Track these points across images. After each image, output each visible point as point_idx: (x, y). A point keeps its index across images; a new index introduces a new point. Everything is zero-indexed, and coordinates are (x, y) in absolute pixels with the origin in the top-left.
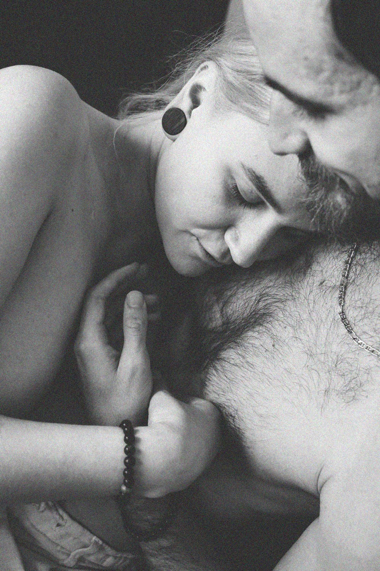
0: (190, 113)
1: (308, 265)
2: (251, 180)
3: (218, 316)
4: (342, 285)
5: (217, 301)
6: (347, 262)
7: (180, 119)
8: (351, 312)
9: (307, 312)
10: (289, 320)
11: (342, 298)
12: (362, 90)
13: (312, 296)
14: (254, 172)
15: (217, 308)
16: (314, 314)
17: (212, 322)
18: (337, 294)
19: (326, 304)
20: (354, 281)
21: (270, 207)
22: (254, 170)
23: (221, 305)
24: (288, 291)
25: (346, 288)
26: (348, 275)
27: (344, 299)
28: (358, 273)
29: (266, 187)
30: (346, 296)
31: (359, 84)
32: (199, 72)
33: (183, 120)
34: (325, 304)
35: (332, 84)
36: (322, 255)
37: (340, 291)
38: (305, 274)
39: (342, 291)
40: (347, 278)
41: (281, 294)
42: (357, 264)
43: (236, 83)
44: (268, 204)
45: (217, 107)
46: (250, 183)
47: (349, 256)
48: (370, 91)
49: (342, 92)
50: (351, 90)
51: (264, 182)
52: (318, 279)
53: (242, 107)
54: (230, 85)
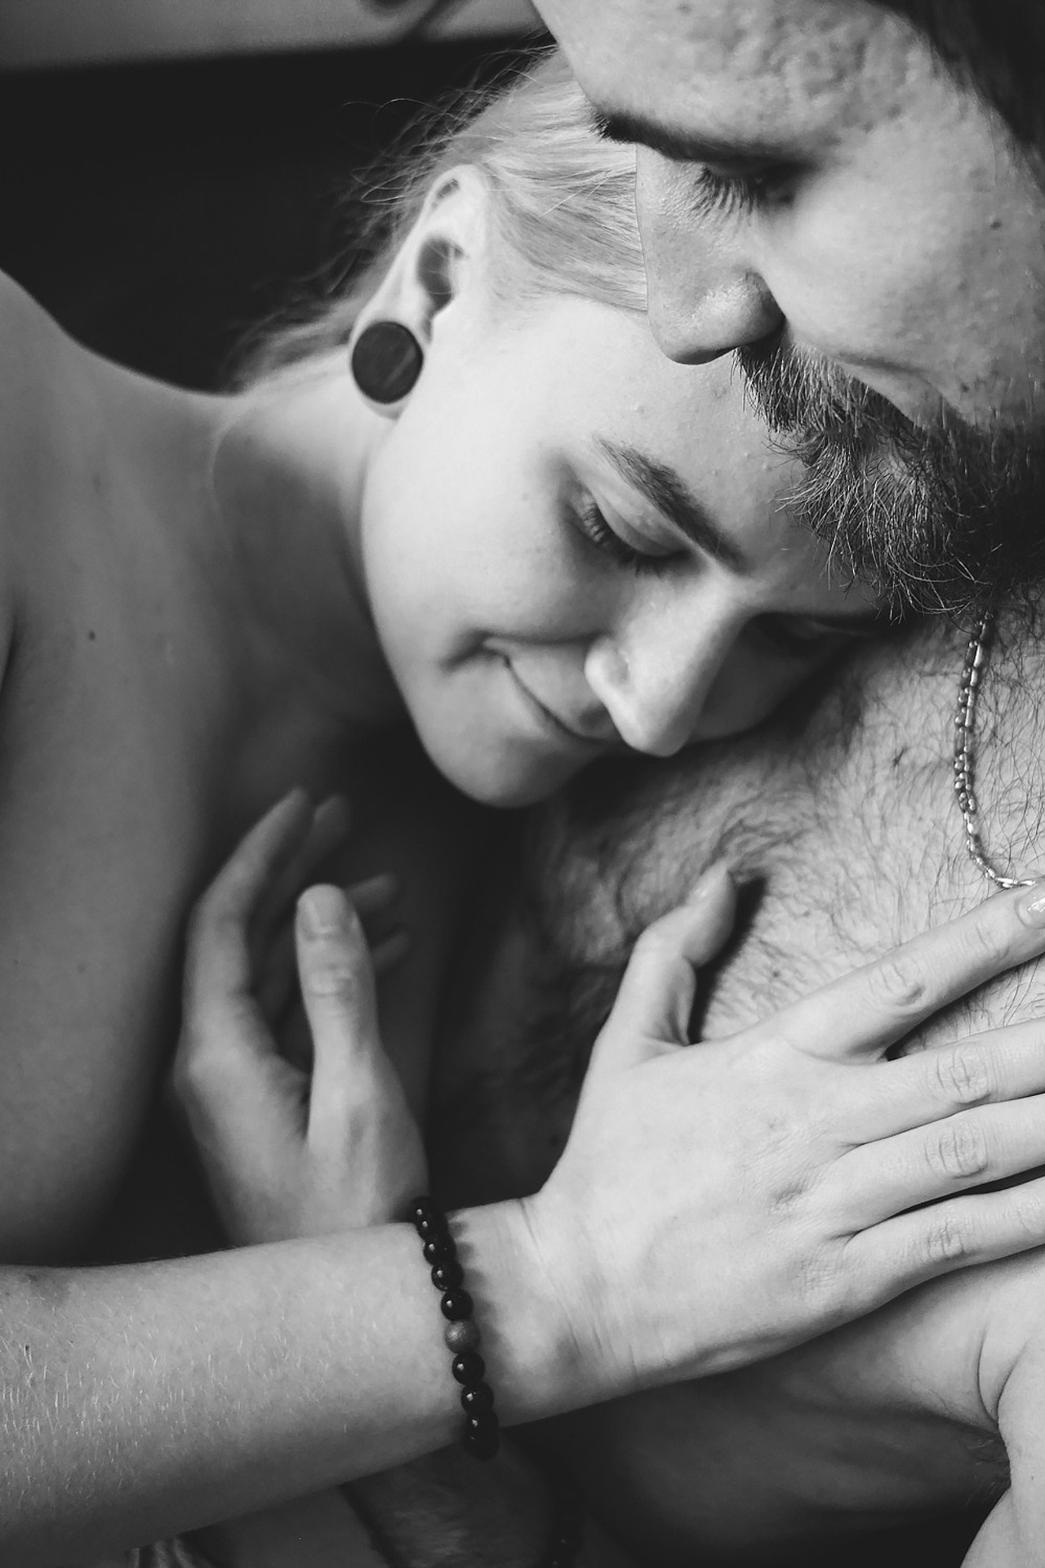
0: (427, 326)
1: (853, 717)
2: (637, 485)
3: (609, 917)
4: (959, 752)
5: (602, 874)
6: (965, 684)
7: (400, 352)
8: (997, 827)
9: (866, 854)
10: (816, 891)
11: (967, 792)
12: (876, 68)
13: (875, 806)
14: (644, 461)
15: (602, 896)
16: (887, 857)
17: (594, 939)
18: (951, 783)
19: (920, 819)
20: (994, 733)
21: (711, 561)
22: (641, 452)
23: (612, 883)
24: (805, 803)
25: (972, 759)
26: (973, 721)
27: (972, 793)
28: (1001, 708)
29: (687, 498)
30: (977, 785)
31: (860, 48)
32: (434, 206)
33: (410, 354)
34: (915, 824)
35: (778, 70)
36: (888, 676)
37: (958, 773)
38: (846, 745)
39: (963, 771)
40: (971, 729)
41: (781, 818)
42: (998, 679)
43: (547, 212)
44: (702, 552)
45: (501, 294)
46: (637, 496)
47: (969, 664)
48: (901, 69)
49: (813, 90)
50: (840, 76)
51: (679, 486)
52: (886, 750)
53: (575, 275)
54: (529, 221)
